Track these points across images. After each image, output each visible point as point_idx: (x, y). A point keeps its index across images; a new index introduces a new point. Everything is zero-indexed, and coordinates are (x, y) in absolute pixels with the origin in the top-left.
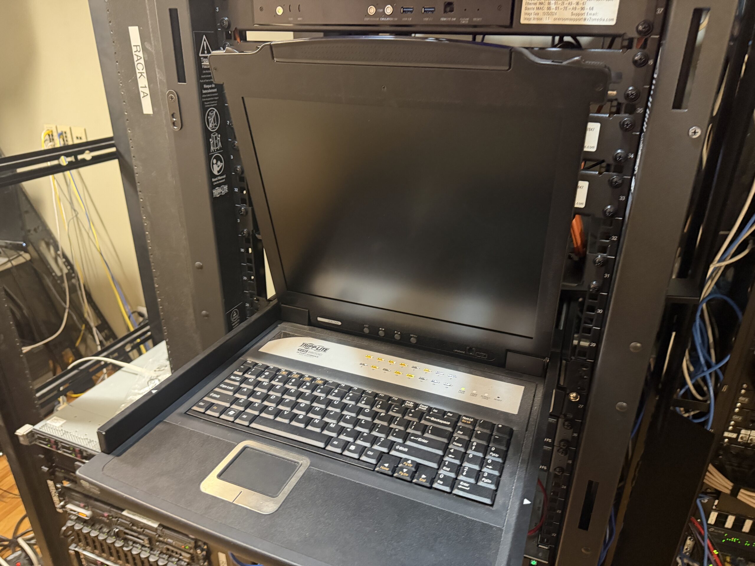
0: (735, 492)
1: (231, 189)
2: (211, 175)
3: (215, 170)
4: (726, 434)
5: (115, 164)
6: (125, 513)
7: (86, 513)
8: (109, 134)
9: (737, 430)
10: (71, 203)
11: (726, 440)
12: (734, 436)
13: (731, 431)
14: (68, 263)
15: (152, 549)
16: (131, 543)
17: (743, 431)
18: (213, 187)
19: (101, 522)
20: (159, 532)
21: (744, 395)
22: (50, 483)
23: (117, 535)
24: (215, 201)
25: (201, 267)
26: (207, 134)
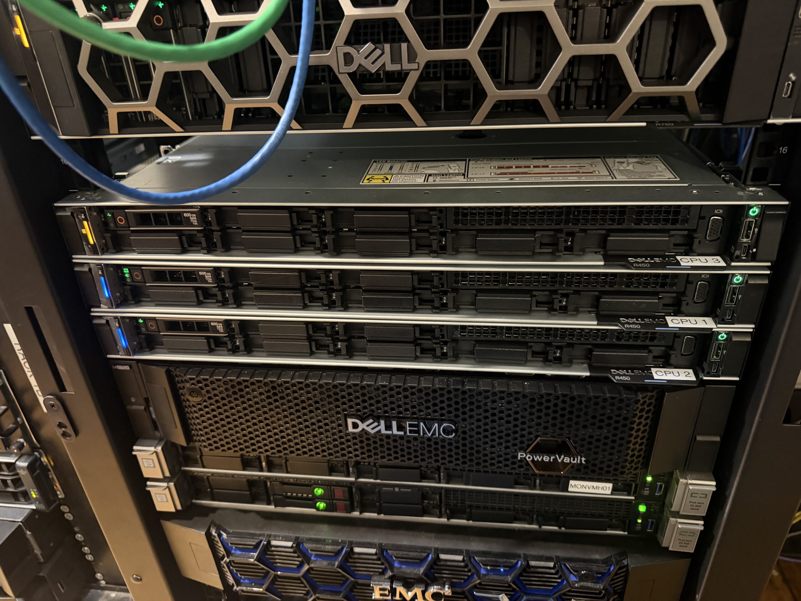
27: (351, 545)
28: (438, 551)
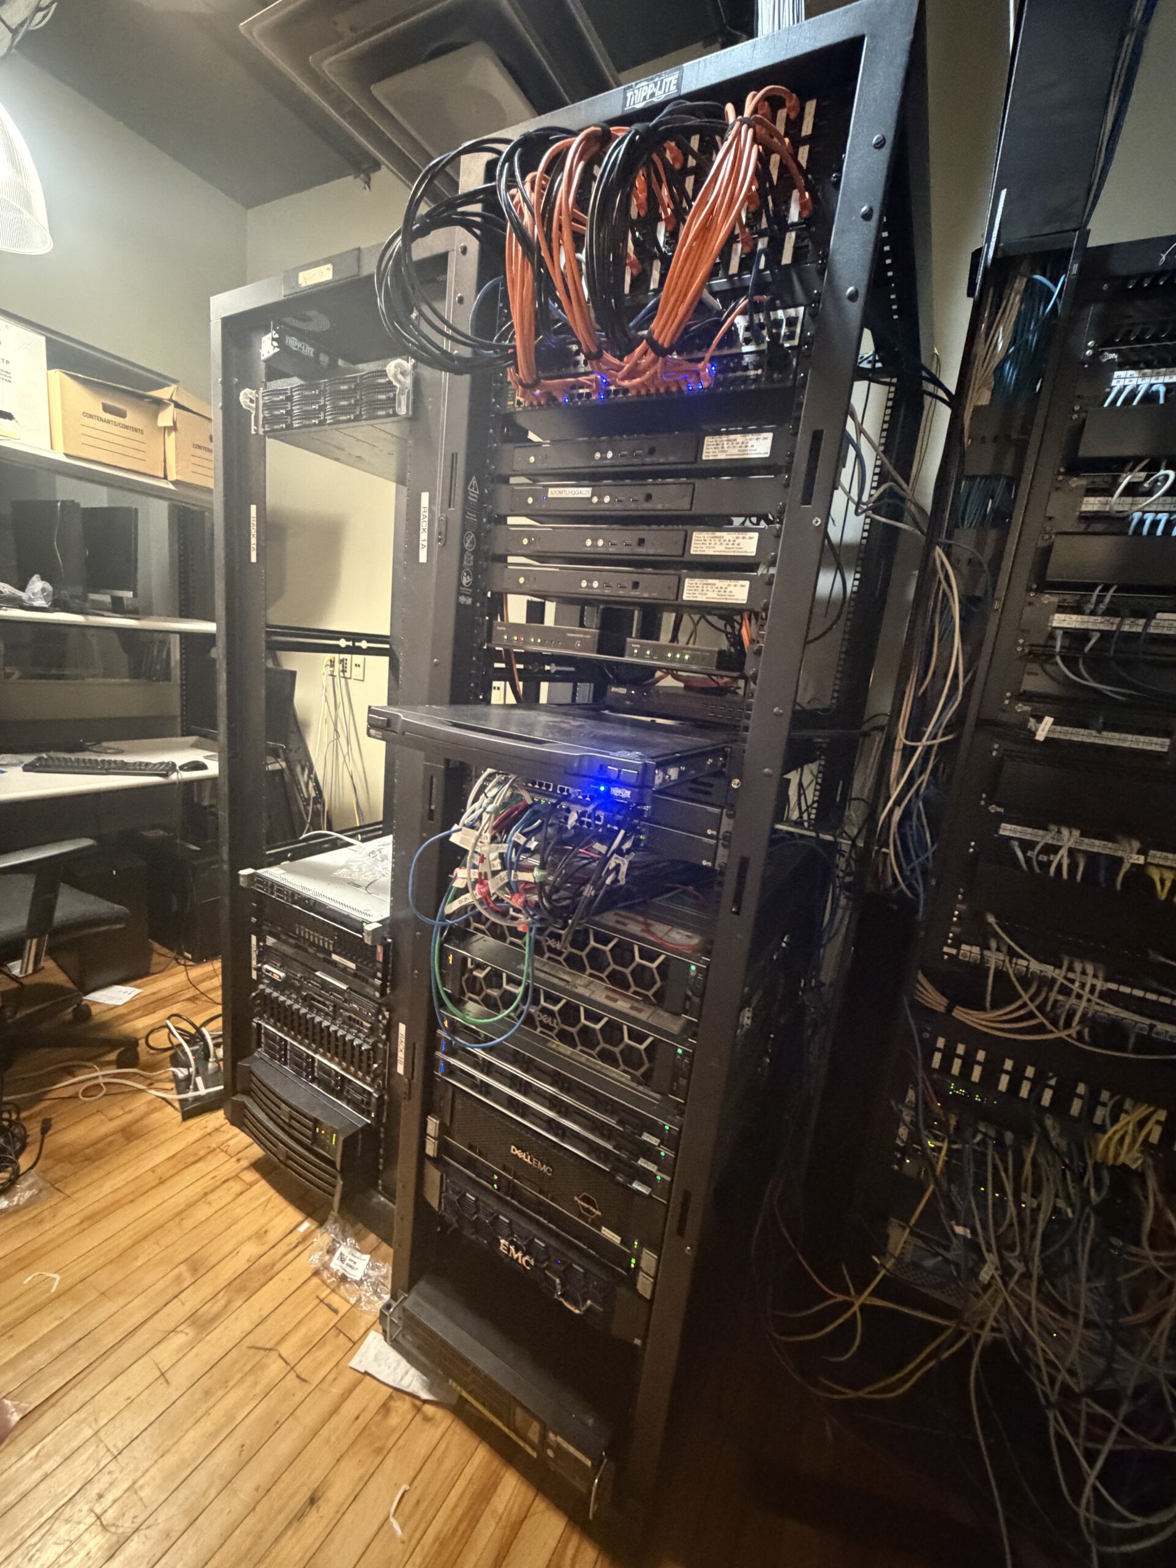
0: (950, 1009)
1: (474, 603)
2: (460, 584)
3: (465, 581)
4: (946, 949)
5: (385, 661)
6: (318, 973)
7: (279, 974)
8: (387, 632)
9: (956, 944)
10: (335, 725)
11: (946, 957)
12: (954, 951)
13: (950, 946)
14: (317, 787)
15: (334, 1019)
16: (315, 1011)
17: (964, 947)
18: (459, 593)
19: (292, 986)
20: (346, 995)
21: (961, 902)
22: (254, 938)
23: (305, 999)
24: (460, 607)
25: (436, 665)
26: (463, 551)
27: (500, 1213)
28: (535, 1236)
